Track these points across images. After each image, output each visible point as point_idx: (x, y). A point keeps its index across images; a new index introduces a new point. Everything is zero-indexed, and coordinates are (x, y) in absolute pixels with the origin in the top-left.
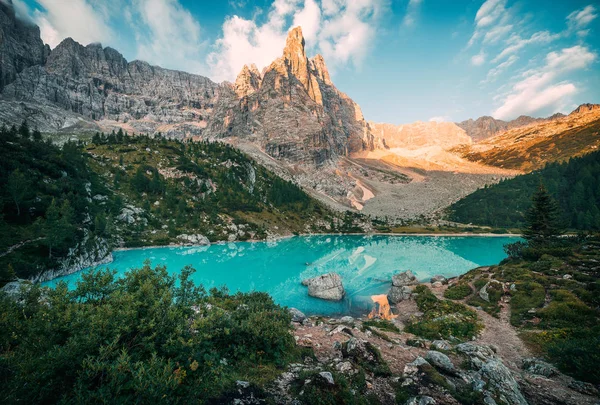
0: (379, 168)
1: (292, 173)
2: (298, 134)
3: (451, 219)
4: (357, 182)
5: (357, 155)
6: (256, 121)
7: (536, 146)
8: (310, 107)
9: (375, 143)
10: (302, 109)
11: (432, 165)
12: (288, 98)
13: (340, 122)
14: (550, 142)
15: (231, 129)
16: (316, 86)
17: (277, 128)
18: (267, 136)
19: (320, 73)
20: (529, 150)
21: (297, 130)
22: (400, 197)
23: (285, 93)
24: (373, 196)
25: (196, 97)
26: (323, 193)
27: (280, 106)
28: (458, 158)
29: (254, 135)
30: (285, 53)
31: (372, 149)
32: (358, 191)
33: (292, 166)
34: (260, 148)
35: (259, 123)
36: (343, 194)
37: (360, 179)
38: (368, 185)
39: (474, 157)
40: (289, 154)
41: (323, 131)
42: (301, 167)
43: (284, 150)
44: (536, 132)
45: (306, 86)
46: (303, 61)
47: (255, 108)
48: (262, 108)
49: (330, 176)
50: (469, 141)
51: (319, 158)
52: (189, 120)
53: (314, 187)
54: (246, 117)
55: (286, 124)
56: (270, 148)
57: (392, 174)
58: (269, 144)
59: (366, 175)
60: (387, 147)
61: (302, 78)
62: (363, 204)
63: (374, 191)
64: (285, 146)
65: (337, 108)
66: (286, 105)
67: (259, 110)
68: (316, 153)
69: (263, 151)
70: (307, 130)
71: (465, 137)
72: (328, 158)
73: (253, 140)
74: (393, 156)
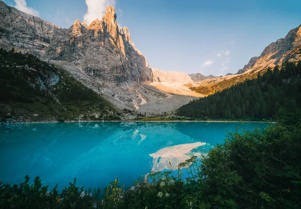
0: (153, 90)
1: (99, 86)
2: (107, 65)
3: (178, 114)
4: (140, 95)
5: (144, 83)
6: (80, 53)
7: (214, 86)
8: (116, 52)
9: (154, 78)
10: (111, 52)
11: (177, 91)
12: (103, 43)
13: (136, 64)
14: (218, 85)
15: (61, 55)
16: (121, 42)
17: (94, 59)
18: (86, 63)
19: (126, 36)
20: (212, 87)
21: (106, 62)
22: (159, 104)
23: (100, 40)
24: (146, 103)
25: (46, 35)
26: (118, 99)
27: (97, 47)
28: (187, 89)
29: (79, 62)
30: (103, 19)
31: (152, 81)
32: (139, 100)
33: (101, 83)
34: (81, 70)
35: (82, 55)
36: (130, 100)
37: (142, 94)
38: (145, 97)
39: (193, 89)
40: (100, 76)
41: (122, 66)
42: (107, 83)
43: (97, 73)
44: (214, 81)
45: (115, 40)
46: (114, 25)
47: (80, 45)
48: (85, 46)
49: (124, 90)
50: (192, 82)
51: (119, 80)
52: (38, 49)
53: (113, 96)
54: (74, 50)
55: (99, 58)
56: (88, 70)
57: (159, 93)
58: (87, 68)
59: (146, 92)
60: (160, 81)
61: (114, 35)
62: (140, 106)
63: (147, 100)
64: (98, 70)
65: (135, 57)
66: (101, 47)
67: (83, 47)
68: (117, 77)
69: (83, 72)
70: (112, 63)
71: (191, 80)
72: (125, 81)
73: (77, 64)
74: (161, 85)
